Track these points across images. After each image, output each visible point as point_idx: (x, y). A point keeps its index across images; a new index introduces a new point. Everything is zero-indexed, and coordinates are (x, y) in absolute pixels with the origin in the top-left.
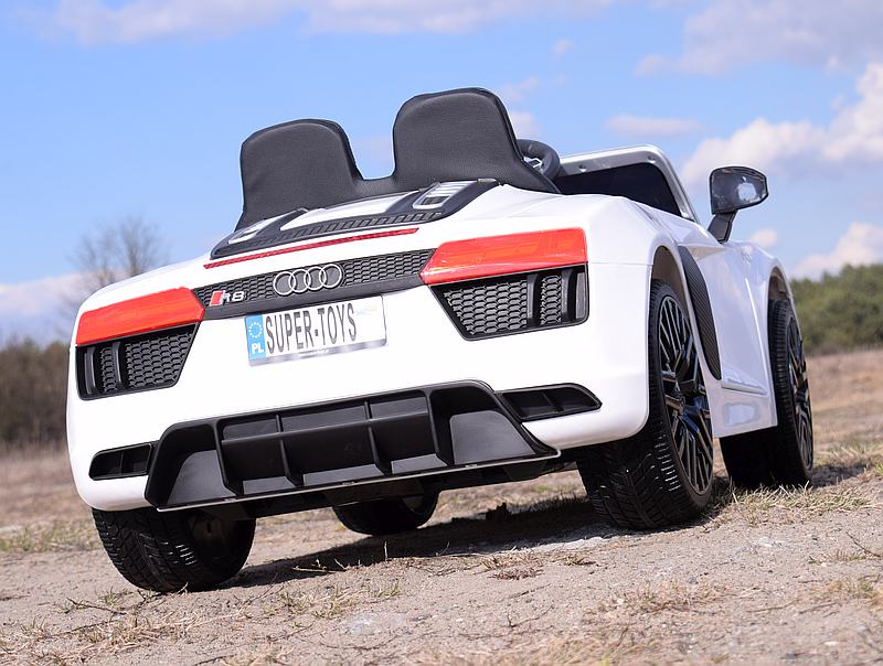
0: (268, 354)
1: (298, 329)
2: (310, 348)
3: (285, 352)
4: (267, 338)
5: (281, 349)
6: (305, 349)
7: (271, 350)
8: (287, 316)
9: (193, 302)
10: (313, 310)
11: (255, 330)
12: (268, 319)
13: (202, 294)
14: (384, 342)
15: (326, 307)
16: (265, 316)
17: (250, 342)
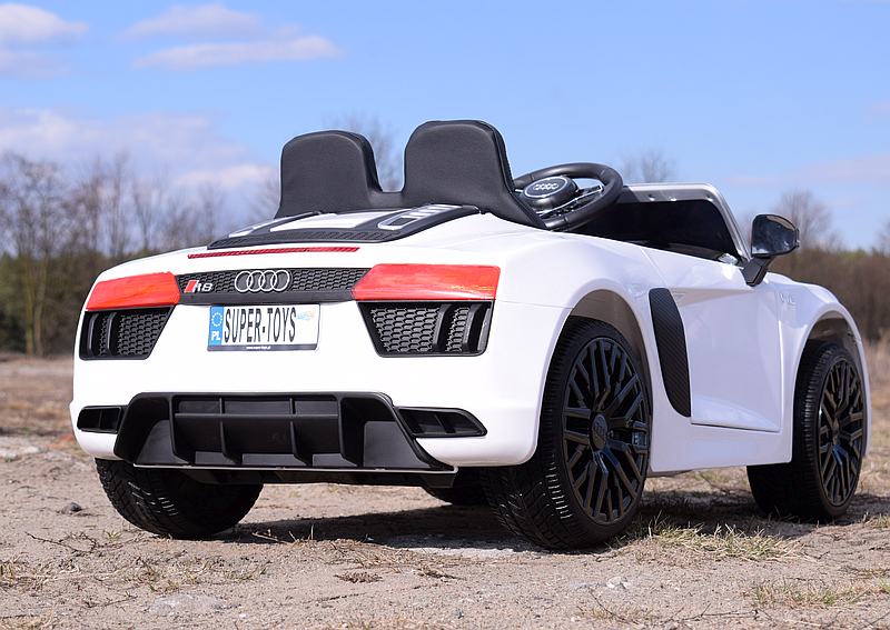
0: (224, 343)
1: (250, 324)
2: (257, 343)
3: (237, 343)
4: (225, 329)
5: (234, 340)
6: (252, 343)
7: (227, 340)
8: (243, 311)
9: (174, 287)
10: (264, 309)
11: (217, 320)
12: (229, 311)
13: (183, 280)
14: (313, 347)
15: (274, 308)
16: (226, 308)
17: (212, 328)
